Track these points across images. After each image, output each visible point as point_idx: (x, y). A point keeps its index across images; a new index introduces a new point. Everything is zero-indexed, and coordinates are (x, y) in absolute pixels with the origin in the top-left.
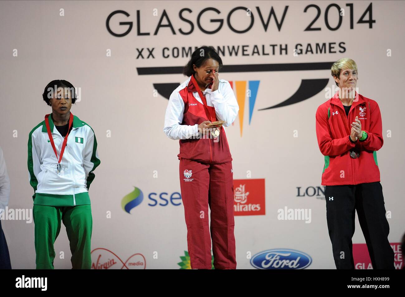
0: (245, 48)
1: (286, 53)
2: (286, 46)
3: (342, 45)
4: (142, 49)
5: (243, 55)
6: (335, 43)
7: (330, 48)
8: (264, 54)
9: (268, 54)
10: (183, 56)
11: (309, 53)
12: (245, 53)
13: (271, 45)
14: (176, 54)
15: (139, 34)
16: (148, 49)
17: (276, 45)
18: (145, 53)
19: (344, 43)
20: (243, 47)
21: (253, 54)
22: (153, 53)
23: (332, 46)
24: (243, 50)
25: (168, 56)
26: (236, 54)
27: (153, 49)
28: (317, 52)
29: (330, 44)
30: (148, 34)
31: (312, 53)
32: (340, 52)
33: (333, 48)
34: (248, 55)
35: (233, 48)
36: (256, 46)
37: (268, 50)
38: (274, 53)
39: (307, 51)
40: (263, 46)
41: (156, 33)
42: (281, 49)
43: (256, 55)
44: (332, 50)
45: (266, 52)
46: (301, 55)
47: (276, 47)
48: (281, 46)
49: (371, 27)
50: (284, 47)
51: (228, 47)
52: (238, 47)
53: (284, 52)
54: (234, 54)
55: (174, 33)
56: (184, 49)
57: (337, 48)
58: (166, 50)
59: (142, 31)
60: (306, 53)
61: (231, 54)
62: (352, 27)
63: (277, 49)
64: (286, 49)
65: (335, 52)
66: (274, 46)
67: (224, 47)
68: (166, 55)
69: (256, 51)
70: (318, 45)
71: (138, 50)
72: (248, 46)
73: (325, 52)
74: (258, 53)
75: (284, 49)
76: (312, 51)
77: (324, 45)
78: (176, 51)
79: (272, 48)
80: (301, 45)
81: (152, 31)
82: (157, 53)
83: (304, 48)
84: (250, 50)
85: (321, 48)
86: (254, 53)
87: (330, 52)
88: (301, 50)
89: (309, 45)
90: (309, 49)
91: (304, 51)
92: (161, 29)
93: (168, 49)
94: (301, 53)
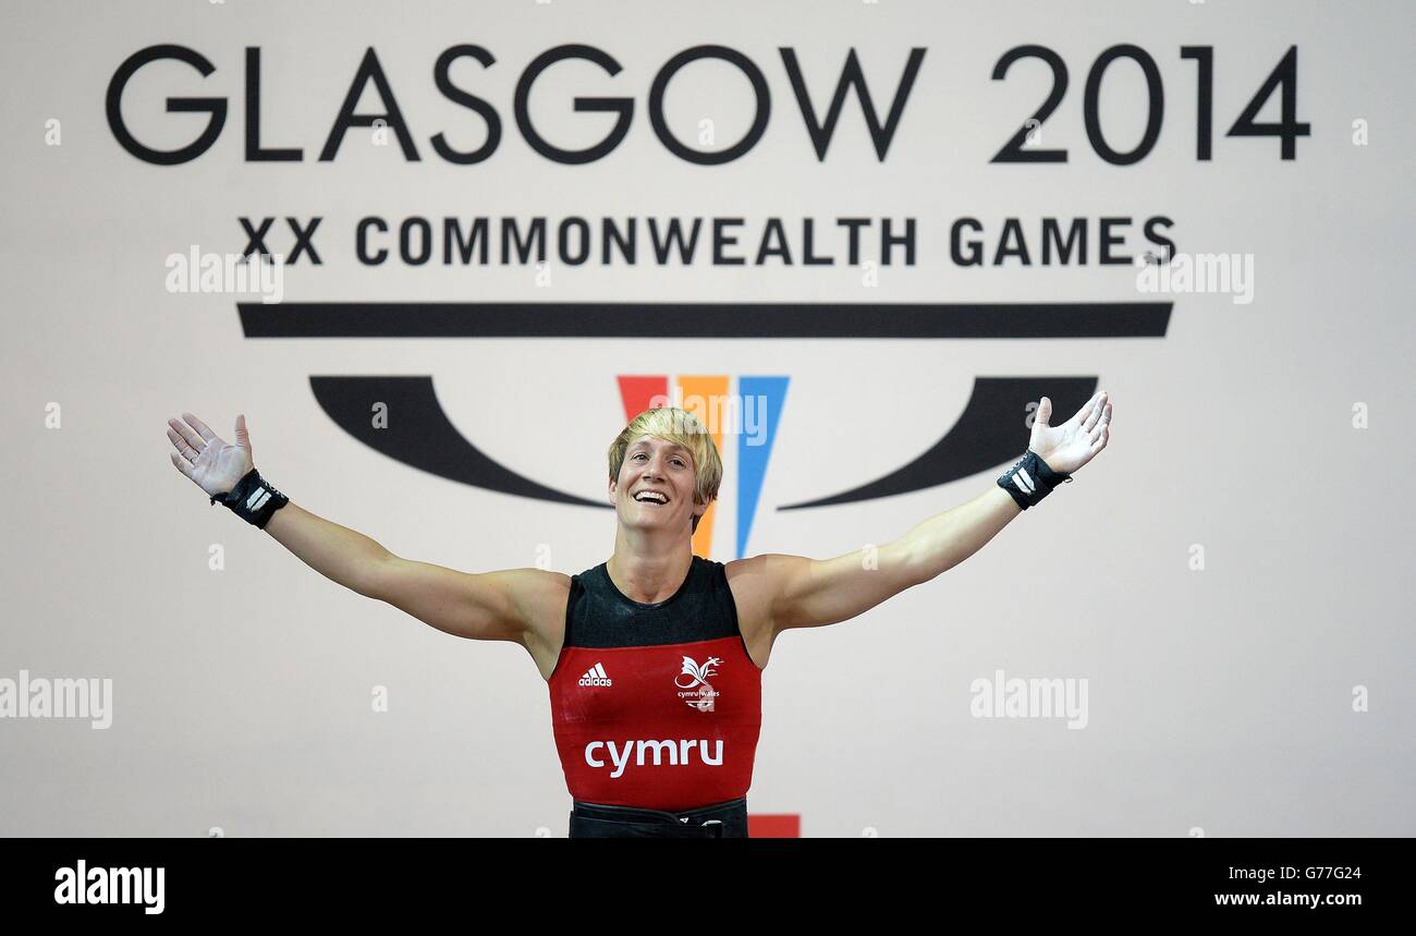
0: (728, 232)
1: (910, 260)
2: (911, 225)
3: (1159, 229)
4: (267, 223)
5: (718, 259)
6: (1126, 221)
7: (1106, 240)
8: (809, 259)
9: (828, 261)
10: (448, 260)
11: (1013, 262)
12: (728, 251)
13: (841, 222)
14: (415, 250)
15: (254, 152)
16: (293, 223)
17: (867, 222)
18: (280, 240)
19: (1167, 223)
20: (719, 224)
21: (760, 261)
22: (316, 240)
23: (1115, 231)
24: (719, 241)
25: (382, 256)
26: (687, 257)
27: (315, 223)
28: (1046, 260)
29: (1106, 224)
30: (295, 155)
31: (1026, 261)
33: (1120, 241)
34: (740, 261)
35: (675, 226)
36: (774, 224)
37: (830, 241)
38: (854, 259)
39: (1002, 252)
40: (808, 225)
41: (329, 153)
42: (888, 241)
43: (774, 261)
44: (1115, 251)
45: (818, 252)
46: (975, 268)
47: (863, 231)
48: (886, 224)
49: (1288, 153)
50: (899, 230)
51: (652, 223)
52: (697, 223)
53: (898, 252)
54: (674, 253)
55: (411, 153)
56: (451, 224)
57: (1134, 241)
58: (372, 230)
59: (267, 142)
60: (998, 261)
61: (662, 256)
62: (1204, 152)
63: (870, 238)
64: (909, 241)
65: (1128, 261)
66: (854, 225)
67: (632, 223)
68: (372, 252)
69: (774, 243)
70: (1050, 225)
71: (245, 223)
72: (739, 222)
73: (1083, 260)
74: (784, 252)
75: (901, 241)
76: (1023, 253)
77: (1080, 225)
78: (416, 233)
79: (845, 231)
80: (977, 226)
81: (314, 145)
82: (334, 241)
83: (990, 240)
84: (747, 241)
85: (1064, 241)
86: (764, 253)
87: (1106, 259)
88: (977, 247)
89: (1013, 225)
90: (1012, 243)
91: (989, 253)
92: (352, 134)
93: (382, 226)
94: (977, 259)
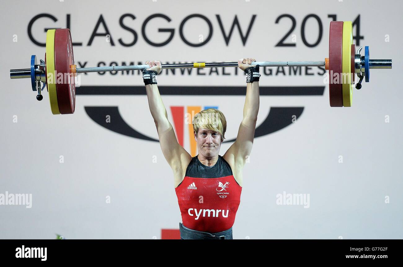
5: (199, 74)
7: (307, 69)
8: (224, 74)
9: (229, 74)
10: (123, 73)
11: (281, 75)
12: (201, 71)
16: (79, 63)
21: (210, 74)
25: (104, 73)
26: (190, 73)
27: (86, 63)
28: (290, 74)
30: (80, 44)
31: (285, 74)
32: (319, 74)
34: (204, 74)
38: (236, 73)
39: (278, 72)
41: (90, 43)
43: (214, 74)
44: (309, 71)
45: (226, 72)
46: (270, 77)
49: (358, 44)
54: (186, 72)
55: (113, 44)
56: (124, 63)
57: (315, 70)
58: (101, 65)
61: (183, 73)
65: (313, 74)
69: (214, 69)
73: (300, 74)
74: (217, 72)
76: (283, 72)
81: (86, 41)
83: (274, 69)
84: (207, 69)
85: (295, 69)
87: (307, 74)
88: (271, 71)
90: (280, 70)
91: (274, 72)
92: (96, 39)
93: (104, 64)
